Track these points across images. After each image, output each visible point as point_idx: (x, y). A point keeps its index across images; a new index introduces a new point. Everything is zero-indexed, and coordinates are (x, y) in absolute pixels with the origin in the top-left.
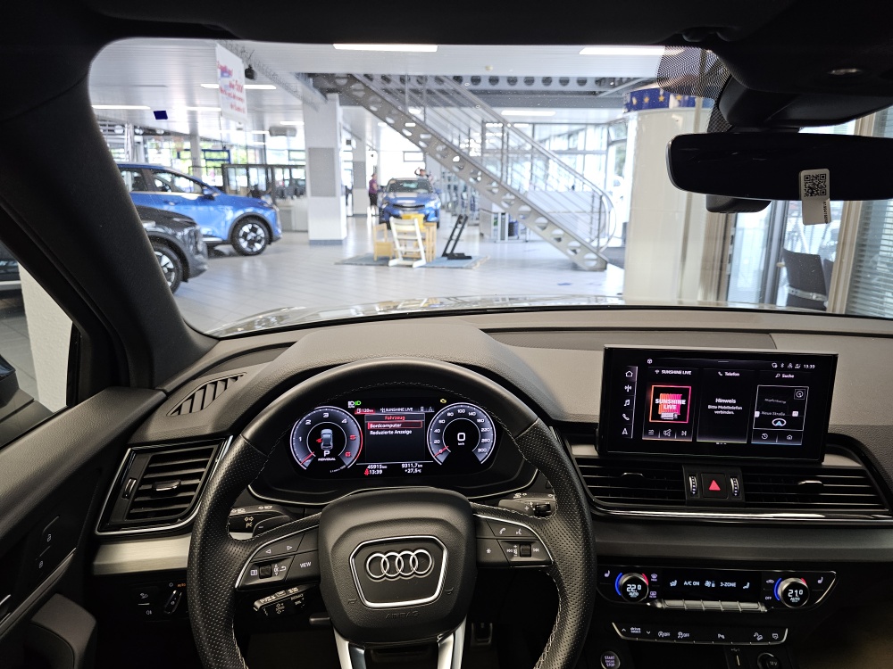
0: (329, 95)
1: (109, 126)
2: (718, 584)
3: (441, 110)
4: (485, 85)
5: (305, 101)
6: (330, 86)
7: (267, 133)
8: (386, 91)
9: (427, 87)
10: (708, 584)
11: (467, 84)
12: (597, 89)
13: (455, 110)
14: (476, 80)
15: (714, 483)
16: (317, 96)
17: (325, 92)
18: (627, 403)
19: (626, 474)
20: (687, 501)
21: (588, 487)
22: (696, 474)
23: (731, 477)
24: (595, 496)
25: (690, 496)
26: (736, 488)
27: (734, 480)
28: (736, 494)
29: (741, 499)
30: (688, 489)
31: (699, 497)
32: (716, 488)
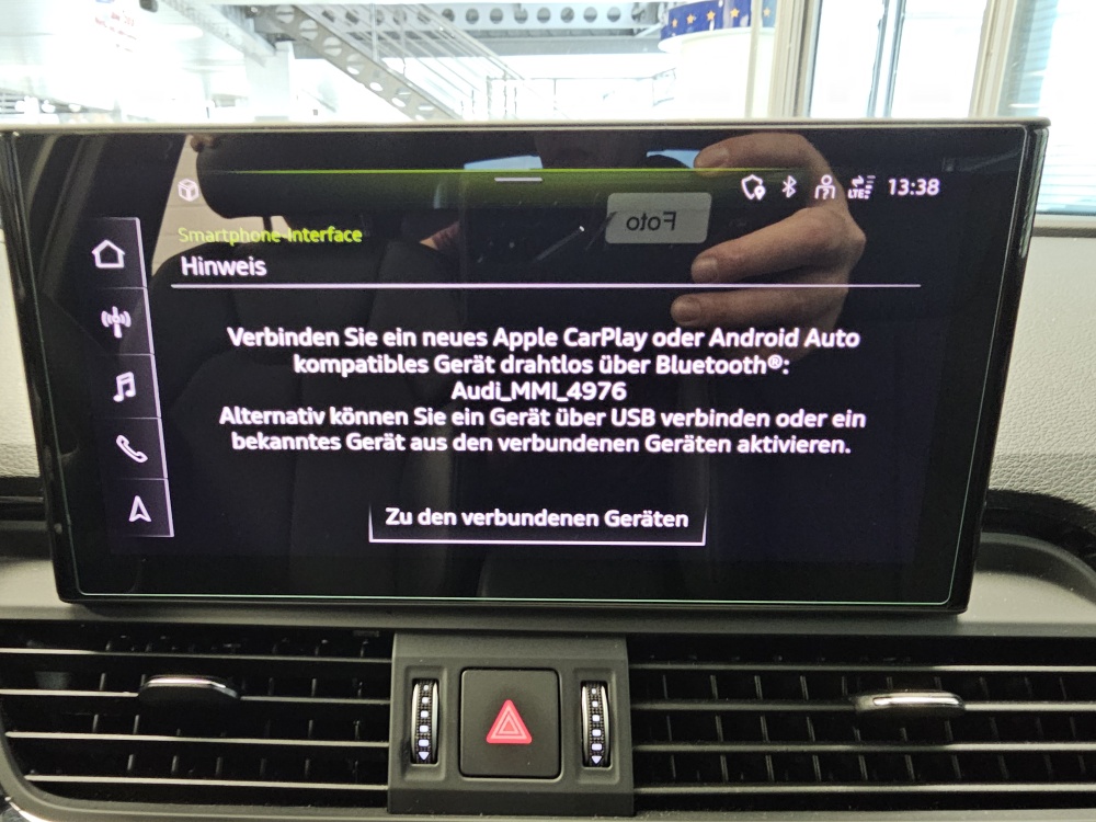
0: (279, 45)
1: (8, 101)
3: (431, 61)
4: (484, 23)
5: (245, 51)
6: (278, 30)
7: (211, 104)
8: (354, 35)
9: (406, 27)
11: (460, 23)
12: (634, 26)
13: (449, 61)
14: (472, 17)
15: (509, 713)
16: (261, 45)
17: (273, 40)
18: (126, 387)
19: (155, 682)
20: (393, 791)
21: (10, 739)
22: (441, 676)
23: (584, 684)
24: (28, 777)
25: (404, 769)
26: (597, 733)
27: (592, 699)
28: (596, 759)
29: (616, 779)
30: (400, 738)
31: (442, 776)
32: (516, 732)
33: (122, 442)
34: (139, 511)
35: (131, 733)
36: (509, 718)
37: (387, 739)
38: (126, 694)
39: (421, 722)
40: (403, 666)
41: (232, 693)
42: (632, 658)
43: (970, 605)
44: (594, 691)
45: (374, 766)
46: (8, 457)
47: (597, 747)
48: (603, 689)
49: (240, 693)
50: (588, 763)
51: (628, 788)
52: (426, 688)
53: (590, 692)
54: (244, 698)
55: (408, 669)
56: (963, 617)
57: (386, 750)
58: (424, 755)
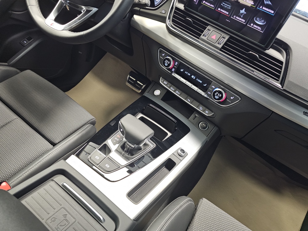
2: (196, 79)
10: (193, 77)
20: (200, 38)
22: (211, 30)
23: (223, 37)
25: (202, 36)
29: (220, 46)
31: (205, 38)
32: (214, 38)
37: (203, 33)
40: (208, 28)
41: (192, 23)
50: (219, 44)
51: (220, 48)
58: (205, 36)
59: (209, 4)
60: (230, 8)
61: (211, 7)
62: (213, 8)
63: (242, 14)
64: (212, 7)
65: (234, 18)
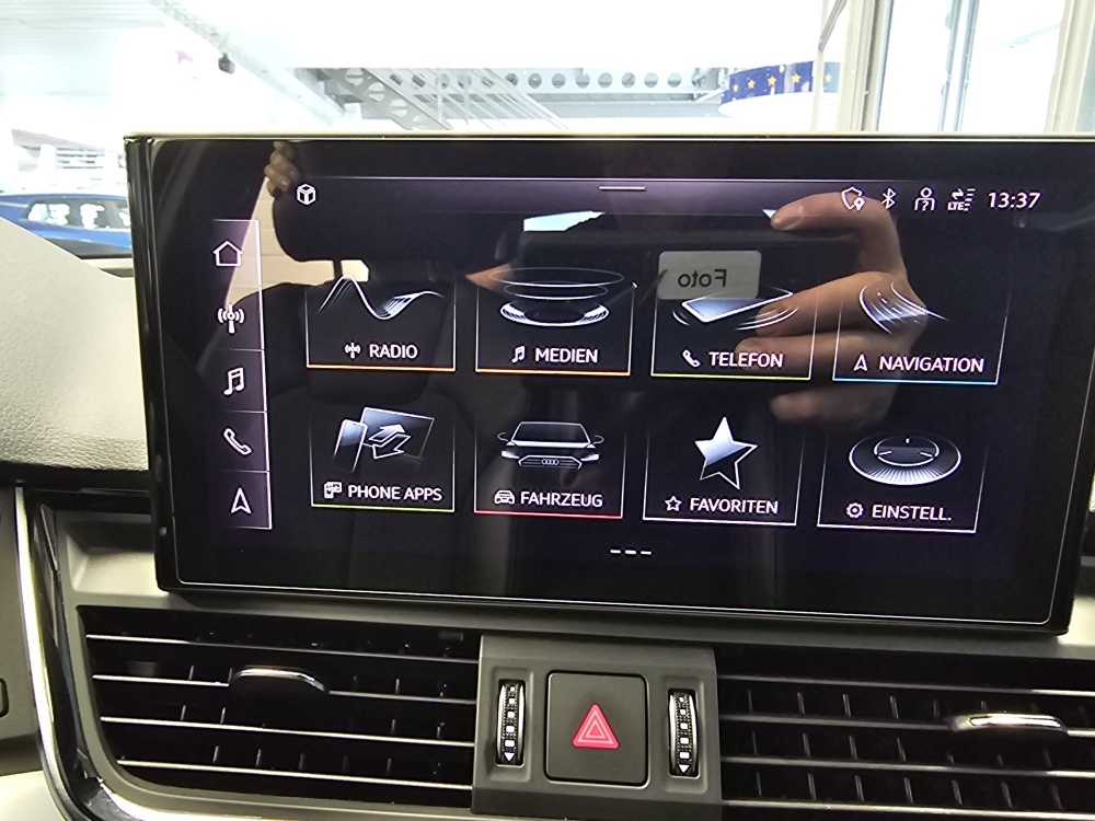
0: (347, 106)
1: (88, 156)
4: (547, 87)
5: (315, 112)
6: (347, 92)
8: (419, 97)
9: (472, 91)
11: (523, 87)
12: (695, 91)
14: (535, 82)
15: (595, 718)
16: (329, 106)
17: (341, 101)
18: (236, 382)
19: (245, 673)
20: (477, 790)
21: (104, 722)
22: (528, 679)
23: (671, 692)
24: (120, 762)
25: (489, 769)
26: (685, 741)
27: (680, 707)
28: (684, 768)
29: (704, 788)
30: (485, 737)
31: (527, 778)
32: (603, 737)
33: (230, 436)
34: (240, 503)
35: (218, 723)
36: (595, 722)
37: (473, 741)
38: (217, 684)
39: (508, 723)
40: (490, 666)
41: (320, 687)
42: (720, 669)
43: (1071, 627)
44: (681, 699)
45: (459, 766)
46: (115, 452)
47: (685, 755)
48: (691, 698)
49: (328, 688)
50: (675, 771)
51: (716, 798)
52: (512, 689)
53: (678, 700)
54: (332, 692)
55: (495, 670)
56: (1063, 639)
57: (473, 748)
58: (509, 756)
59: (391, 493)
60: (595, 457)
61: (420, 501)
62: (445, 503)
63: (725, 463)
64: (430, 502)
65: (673, 514)
